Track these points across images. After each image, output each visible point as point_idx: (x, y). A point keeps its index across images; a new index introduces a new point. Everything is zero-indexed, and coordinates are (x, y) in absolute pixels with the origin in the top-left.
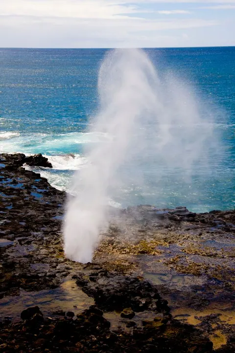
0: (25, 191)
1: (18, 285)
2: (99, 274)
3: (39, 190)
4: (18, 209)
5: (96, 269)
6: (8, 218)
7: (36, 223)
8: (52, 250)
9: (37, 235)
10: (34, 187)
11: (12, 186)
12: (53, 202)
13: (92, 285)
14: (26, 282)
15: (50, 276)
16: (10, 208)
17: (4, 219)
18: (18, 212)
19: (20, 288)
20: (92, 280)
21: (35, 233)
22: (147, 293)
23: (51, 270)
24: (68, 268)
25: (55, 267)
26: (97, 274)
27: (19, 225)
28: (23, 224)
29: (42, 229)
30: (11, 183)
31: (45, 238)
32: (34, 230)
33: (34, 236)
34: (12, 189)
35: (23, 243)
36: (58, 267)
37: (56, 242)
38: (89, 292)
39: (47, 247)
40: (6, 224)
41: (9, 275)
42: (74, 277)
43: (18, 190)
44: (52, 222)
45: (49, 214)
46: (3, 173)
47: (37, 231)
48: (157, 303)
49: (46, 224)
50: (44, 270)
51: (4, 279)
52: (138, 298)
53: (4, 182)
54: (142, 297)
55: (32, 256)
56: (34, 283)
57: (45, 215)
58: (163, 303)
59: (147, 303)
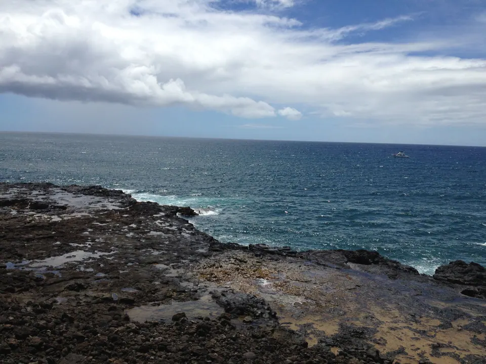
0: (178, 232)
1: (170, 297)
2: (228, 291)
3: (187, 232)
4: (172, 243)
5: (226, 287)
6: (166, 250)
7: (185, 253)
8: (195, 273)
9: (185, 262)
10: (184, 229)
11: (169, 228)
12: (196, 240)
13: (224, 299)
14: (177, 295)
15: (193, 291)
16: (167, 243)
17: (163, 250)
18: (172, 246)
19: (172, 300)
20: (223, 295)
21: (184, 261)
22: (261, 306)
23: (195, 287)
24: (206, 287)
25: (197, 285)
26: (227, 292)
27: (173, 255)
28: (176, 254)
29: (189, 258)
30: (168, 226)
31: (190, 265)
32: (183, 258)
33: (183, 263)
34: (168, 230)
35: (175, 267)
36: (199, 285)
37: (198, 268)
38: (221, 304)
39: (192, 271)
40: (163, 254)
41: (164, 290)
42: (211, 293)
43: (173, 231)
44: (197, 253)
45: (194, 248)
46: (163, 219)
47: (185, 260)
48: (269, 313)
49: (192, 254)
50: (189, 287)
51: (160, 293)
52: (255, 309)
53: (163, 225)
54: (258, 309)
55: (181, 277)
56: (182, 296)
57: (191, 249)
58: (273, 314)
59: (262, 314)
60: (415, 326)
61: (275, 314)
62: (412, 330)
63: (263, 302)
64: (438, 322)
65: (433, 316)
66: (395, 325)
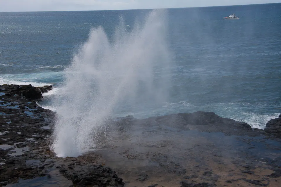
0: (21, 111)
1: (17, 176)
2: (75, 164)
3: (31, 110)
4: (15, 123)
5: (73, 161)
6: (9, 130)
7: (29, 132)
8: (41, 150)
9: (30, 140)
10: (26, 107)
11: (10, 107)
12: (40, 117)
13: (70, 172)
14: (23, 173)
15: (40, 168)
16: (9, 123)
17: (6, 130)
18: (16, 126)
19: (19, 178)
20: (70, 168)
21: (29, 139)
22: (108, 174)
23: (41, 163)
24: (53, 162)
25: (44, 161)
26: (74, 164)
27: (17, 134)
28: (20, 133)
29: (33, 136)
30: (10, 106)
31: (35, 142)
32: (27, 137)
33: (28, 141)
34: (11, 110)
35: (19, 146)
36: (45, 162)
37: (44, 144)
38: (68, 177)
39: (38, 149)
40: (7, 134)
41: (10, 170)
42: (57, 167)
43: (15, 110)
44: (40, 130)
45: (38, 125)
46: (3, 99)
47: (30, 138)
48: (115, 180)
49: (36, 132)
50: (36, 164)
51: (6, 173)
52: (102, 178)
53: (4, 105)
54: (105, 177)
55: (27, 155)
56: (29, 173)
57: (35, 126)
58: (119, 180)
59: (108, 181)
60: (249, 177)
61: (122, 180)
62: (247, 181)
63: (109, 171)
64: (271, 172)
65: (266, 166)
66: (231, 178)
